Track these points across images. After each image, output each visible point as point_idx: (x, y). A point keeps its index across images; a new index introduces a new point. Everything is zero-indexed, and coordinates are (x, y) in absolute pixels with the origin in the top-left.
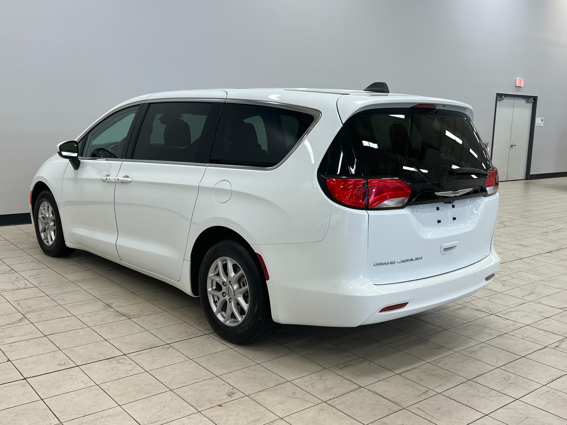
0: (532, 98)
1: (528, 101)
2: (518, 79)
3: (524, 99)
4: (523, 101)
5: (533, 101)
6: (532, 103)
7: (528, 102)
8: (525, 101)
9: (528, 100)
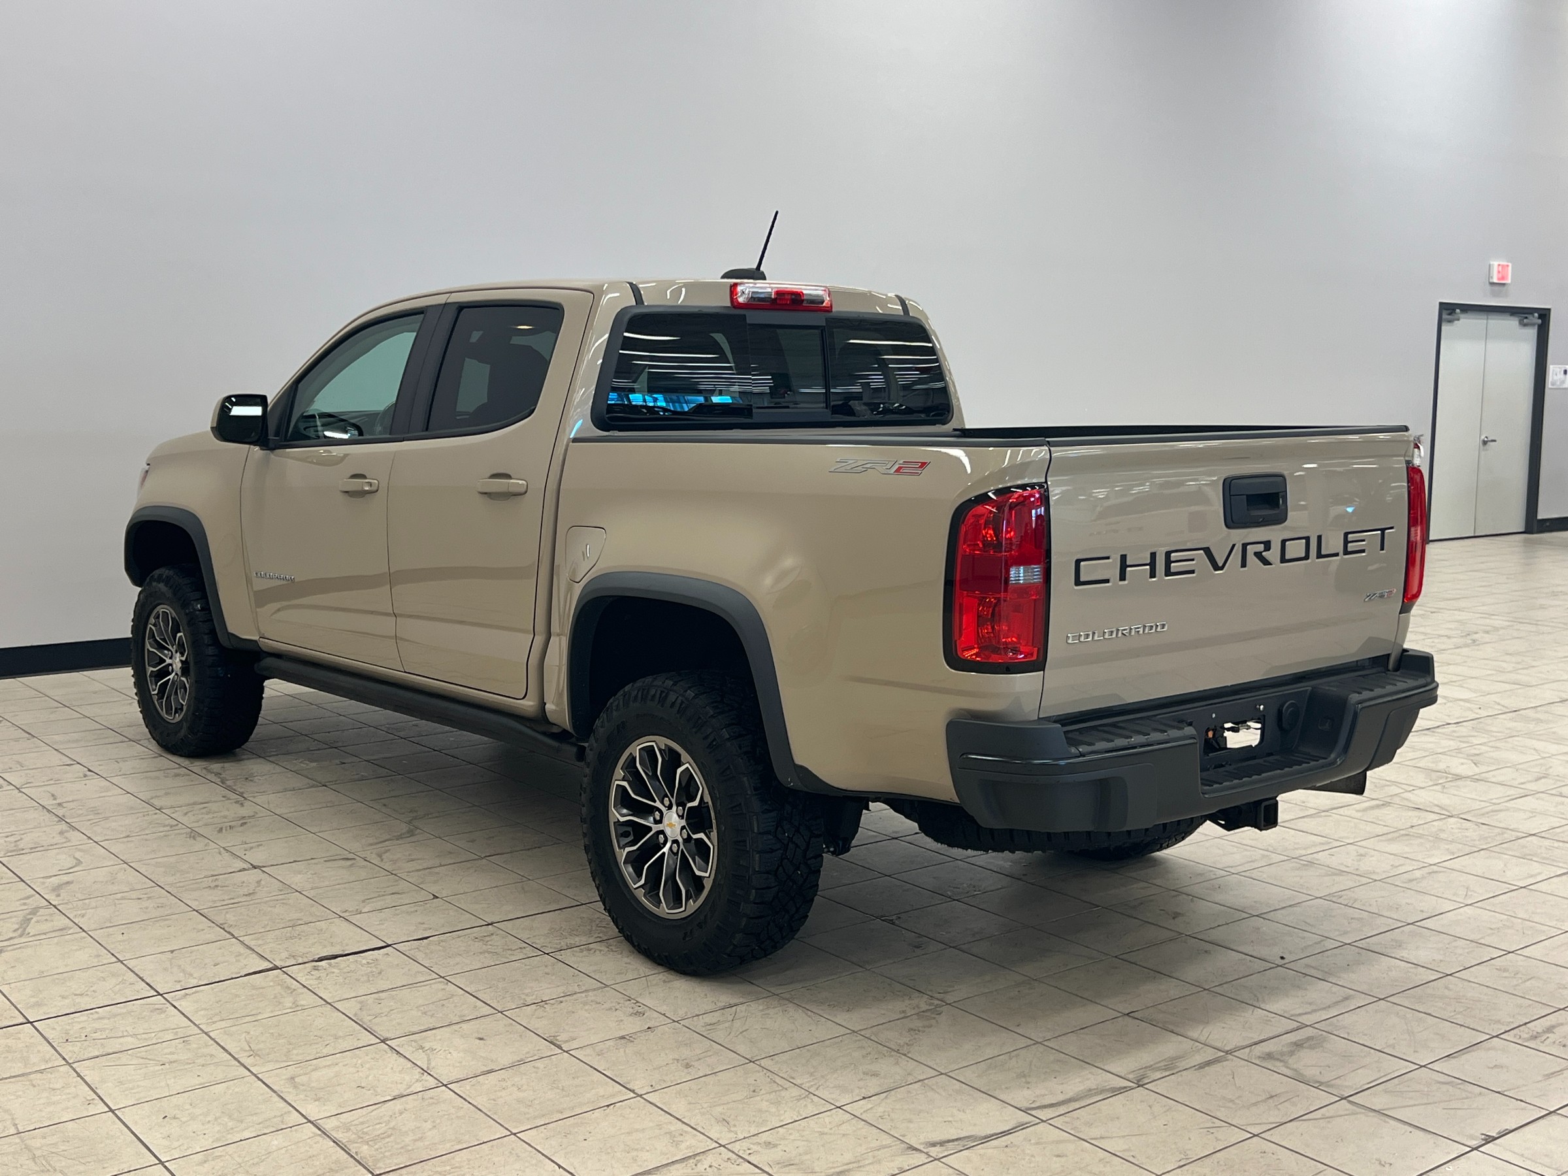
0: (1536, 315)
1: (1525, 320)
2: (1495, 264)
3: (1512, 318)
4: (1512, 323)
5: (1540, 321)
6: (1536, 327)
7: (1523, 325)
8: (1517, 323)
9: (1526, 318)
